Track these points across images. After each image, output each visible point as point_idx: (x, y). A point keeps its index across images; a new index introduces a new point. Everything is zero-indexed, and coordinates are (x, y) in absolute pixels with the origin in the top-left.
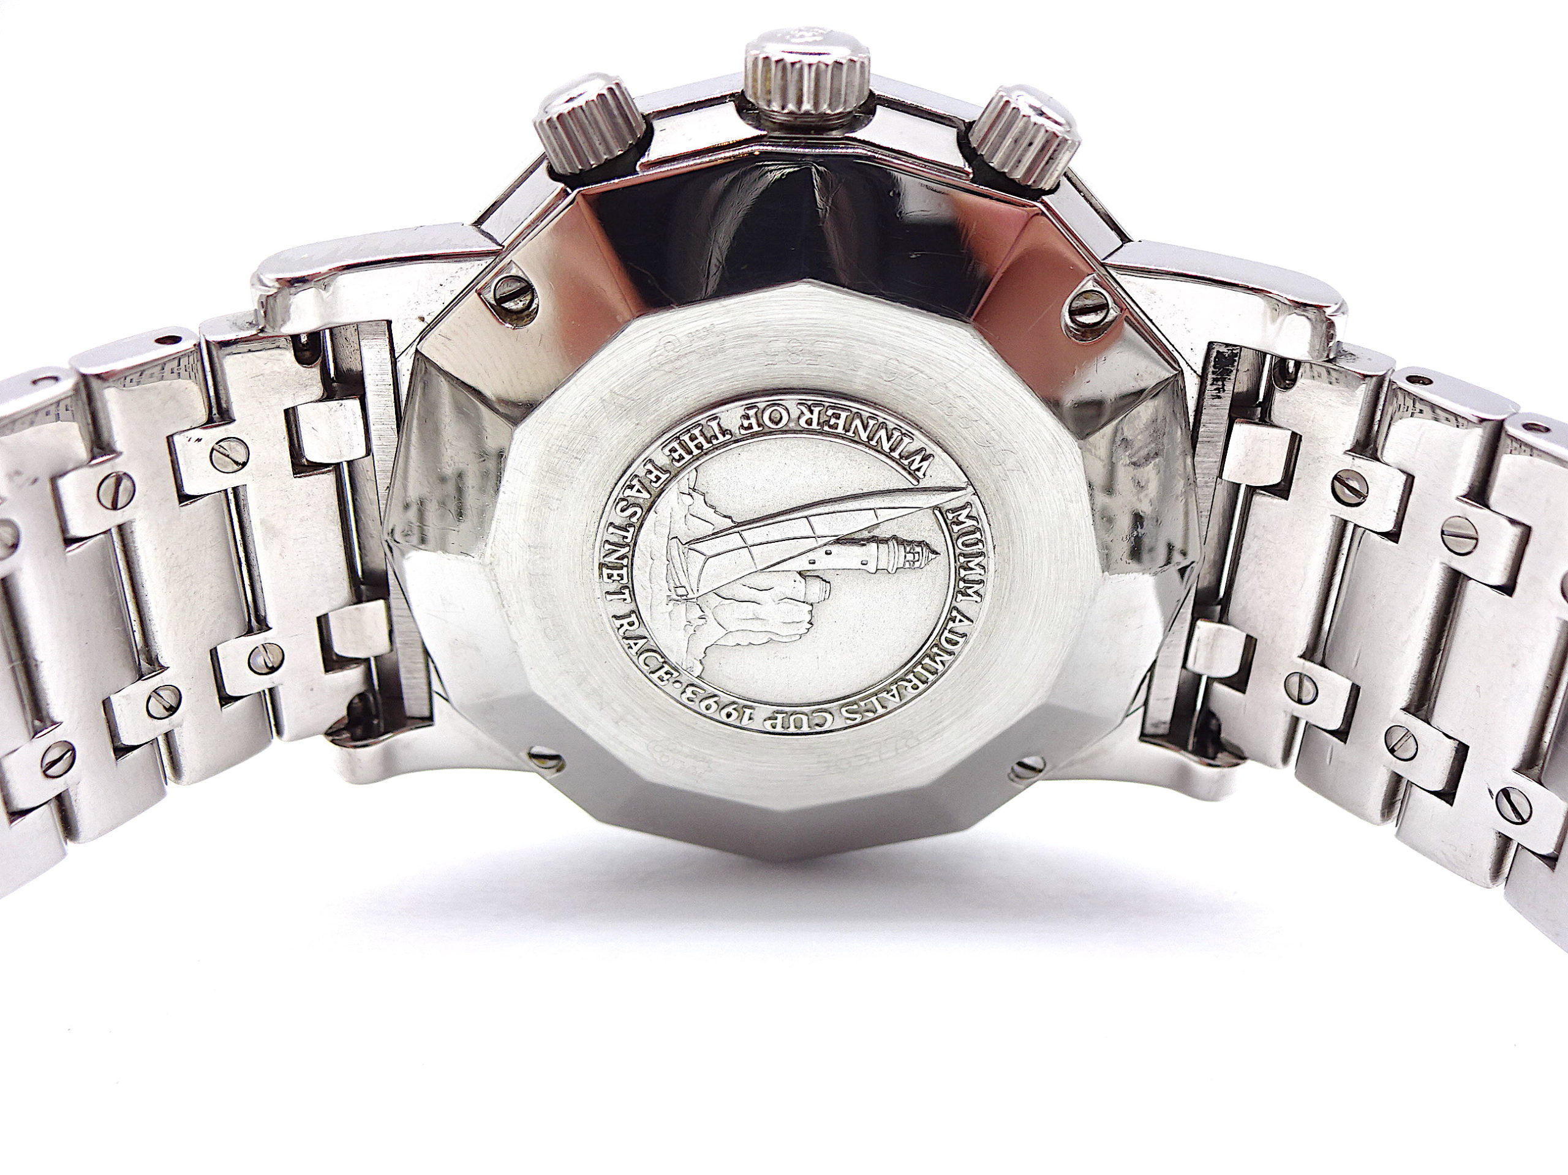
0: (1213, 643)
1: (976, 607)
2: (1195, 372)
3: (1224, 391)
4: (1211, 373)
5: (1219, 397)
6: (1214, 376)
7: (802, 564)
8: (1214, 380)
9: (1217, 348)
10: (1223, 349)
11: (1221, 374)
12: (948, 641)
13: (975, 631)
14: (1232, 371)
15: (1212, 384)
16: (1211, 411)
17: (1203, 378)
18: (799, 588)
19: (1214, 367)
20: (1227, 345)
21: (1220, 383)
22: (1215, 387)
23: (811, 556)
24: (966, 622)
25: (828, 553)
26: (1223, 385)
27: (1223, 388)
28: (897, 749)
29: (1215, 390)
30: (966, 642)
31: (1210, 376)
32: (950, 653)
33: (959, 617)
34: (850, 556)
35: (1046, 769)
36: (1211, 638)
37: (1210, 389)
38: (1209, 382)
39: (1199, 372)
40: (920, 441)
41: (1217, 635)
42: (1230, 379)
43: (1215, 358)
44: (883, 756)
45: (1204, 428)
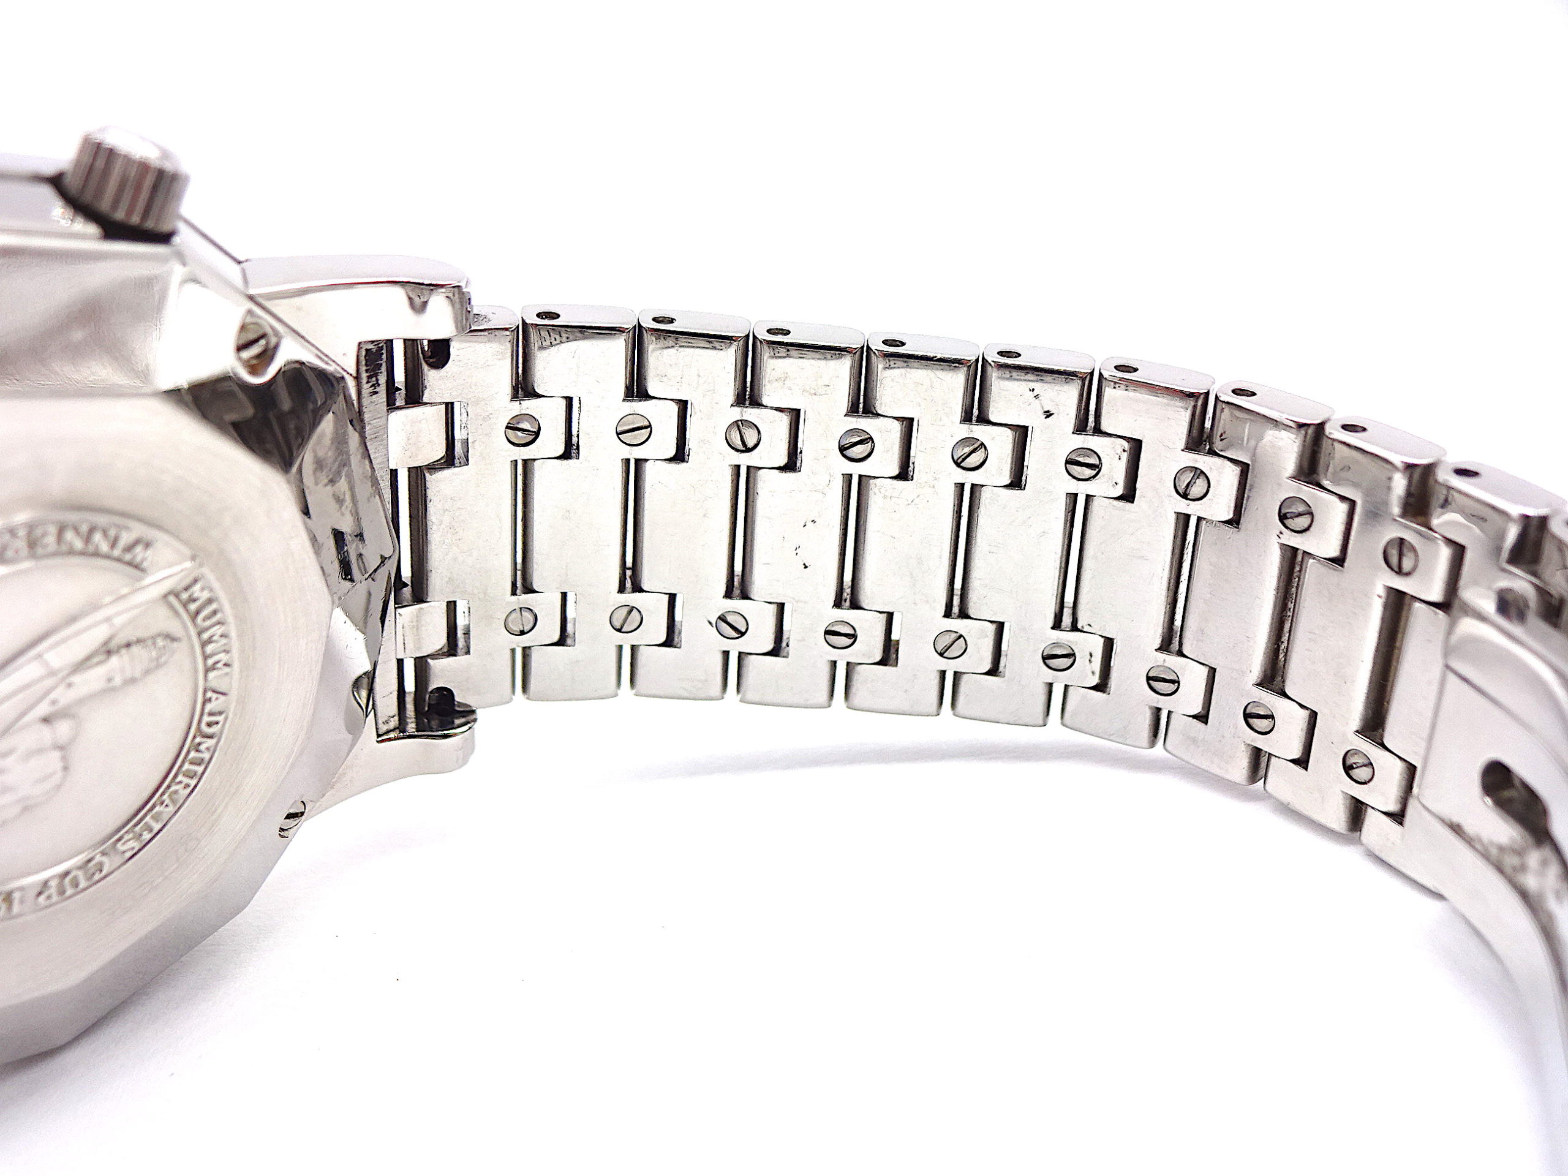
0: (417, 625)
1: (226, 679)
2: (351, 375)
3: (379, 385)
4: (364, 372)
5: (376, 393)
6: (368, 374)
7: (43, 709)
8: (369, 377)
9: (365, 347)
10: (370, 346)
11: (373, 370)
12: (209, 725)
13: (230, 703)
14: (381, 364)
15: (368, 382)
16: (372, 408)
17: (357, 378)
18: (46, 734)
19: (366, 365)
20: (373, 342)
21: (374, 379)
22: (370, 384)
23: (52, 696)
24: (222, 698)
25: (70, 685)
26: (377, 380)
27: (377, 383)
28: (178, 860)
29: (371, 387)
30: (226, 719)
31: (364, 375)
32: (211, 737)
33: (215, 696)
34: (93, 679)
35: (307, 811)
36: (414, 620)
37: (366, 388)
38: (364, 380)
39: (355, 375)
40: (137, 530)
41: (418, 616)
42: (381, 373)
43: (365, 356)
44: (167, 874)
45: (370, 426)
